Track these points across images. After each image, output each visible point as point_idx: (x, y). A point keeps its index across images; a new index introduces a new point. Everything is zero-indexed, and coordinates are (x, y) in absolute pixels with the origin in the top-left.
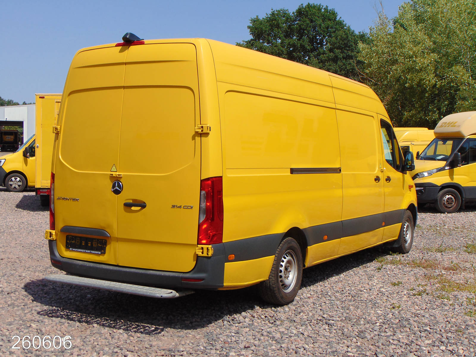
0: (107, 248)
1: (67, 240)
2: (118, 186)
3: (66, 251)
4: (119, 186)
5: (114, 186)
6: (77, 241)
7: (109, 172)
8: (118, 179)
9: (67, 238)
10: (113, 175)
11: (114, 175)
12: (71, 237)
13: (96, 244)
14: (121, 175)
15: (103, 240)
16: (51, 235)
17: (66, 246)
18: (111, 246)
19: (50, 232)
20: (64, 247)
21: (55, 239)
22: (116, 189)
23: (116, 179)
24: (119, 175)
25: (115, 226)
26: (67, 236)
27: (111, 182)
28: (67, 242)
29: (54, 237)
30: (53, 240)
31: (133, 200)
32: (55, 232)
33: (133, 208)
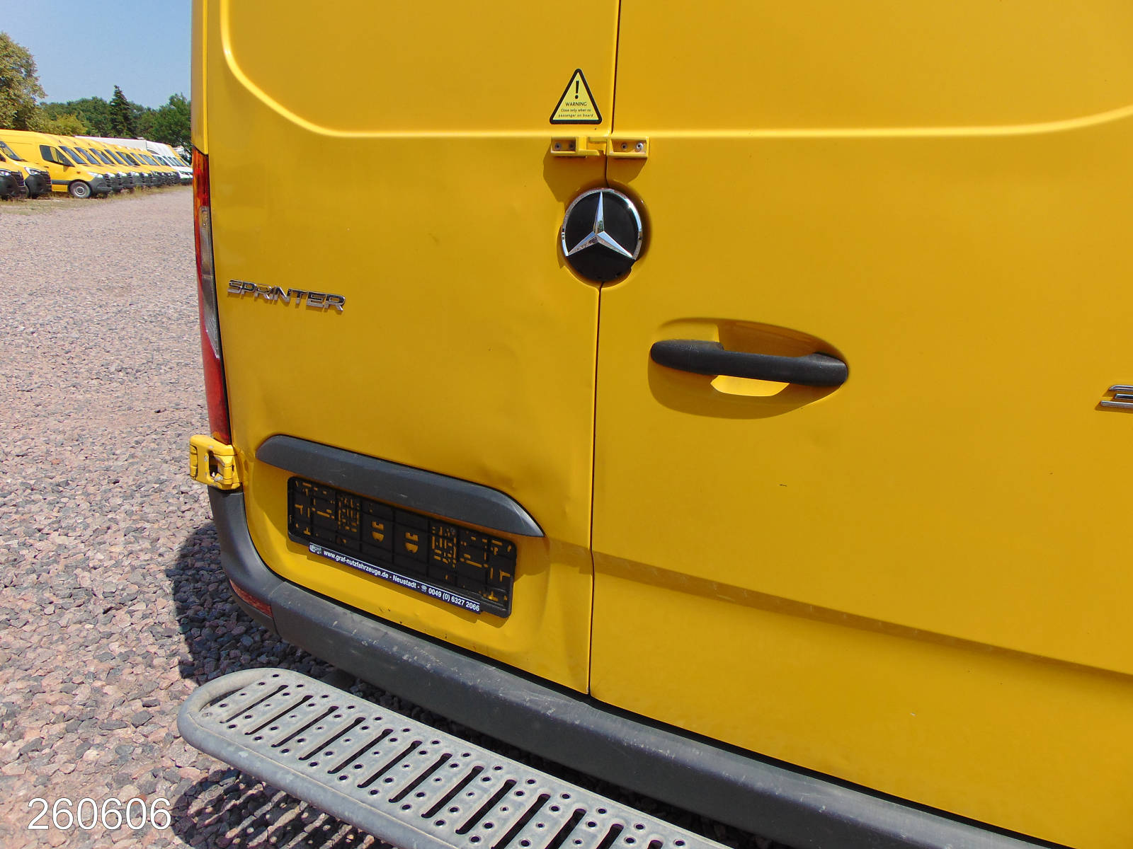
0: (523, 588)
1: (292, 501)
2: (609, 227)
3: (291, 549)
4: (621, 224)
5: (577, 226)
6: (344, 515)
7: (541, 127)
8: (614, 177)
9: (294, 490)
10: (572, 144)
11: (582, 149)
12: (311, 490)
13: (449, 550)
14: (637, 143)
15: (490, 537)
16: (215, 466)
17: (291, 527)
18: (547, 581)
19: (211, 453)
20: (283, 533)
21: (234, 487)
22: (598, 249)
23: (597, 174)
24: (622, 144)
25: (579, 482)
26: (291, 483)
27: (559, 200)
28: (292, 511)
29: (229, 478)
30: (227, 492)
31: (727, 326)
32: (236, 455)
33: (722, 384)
